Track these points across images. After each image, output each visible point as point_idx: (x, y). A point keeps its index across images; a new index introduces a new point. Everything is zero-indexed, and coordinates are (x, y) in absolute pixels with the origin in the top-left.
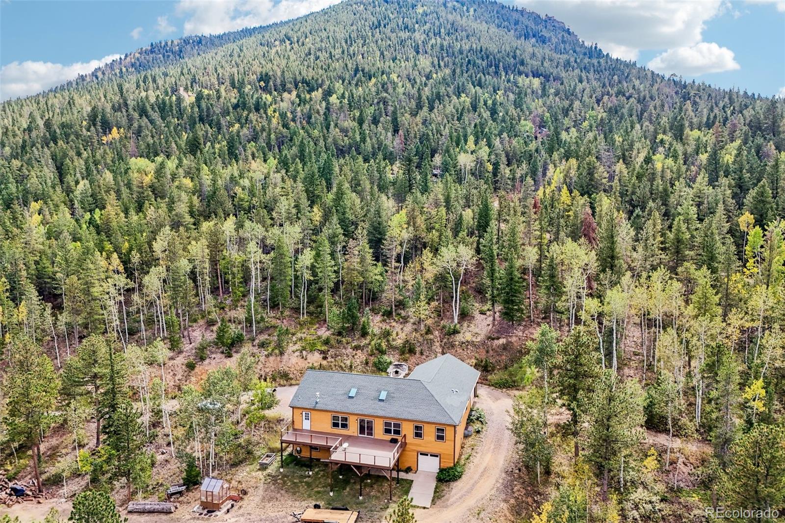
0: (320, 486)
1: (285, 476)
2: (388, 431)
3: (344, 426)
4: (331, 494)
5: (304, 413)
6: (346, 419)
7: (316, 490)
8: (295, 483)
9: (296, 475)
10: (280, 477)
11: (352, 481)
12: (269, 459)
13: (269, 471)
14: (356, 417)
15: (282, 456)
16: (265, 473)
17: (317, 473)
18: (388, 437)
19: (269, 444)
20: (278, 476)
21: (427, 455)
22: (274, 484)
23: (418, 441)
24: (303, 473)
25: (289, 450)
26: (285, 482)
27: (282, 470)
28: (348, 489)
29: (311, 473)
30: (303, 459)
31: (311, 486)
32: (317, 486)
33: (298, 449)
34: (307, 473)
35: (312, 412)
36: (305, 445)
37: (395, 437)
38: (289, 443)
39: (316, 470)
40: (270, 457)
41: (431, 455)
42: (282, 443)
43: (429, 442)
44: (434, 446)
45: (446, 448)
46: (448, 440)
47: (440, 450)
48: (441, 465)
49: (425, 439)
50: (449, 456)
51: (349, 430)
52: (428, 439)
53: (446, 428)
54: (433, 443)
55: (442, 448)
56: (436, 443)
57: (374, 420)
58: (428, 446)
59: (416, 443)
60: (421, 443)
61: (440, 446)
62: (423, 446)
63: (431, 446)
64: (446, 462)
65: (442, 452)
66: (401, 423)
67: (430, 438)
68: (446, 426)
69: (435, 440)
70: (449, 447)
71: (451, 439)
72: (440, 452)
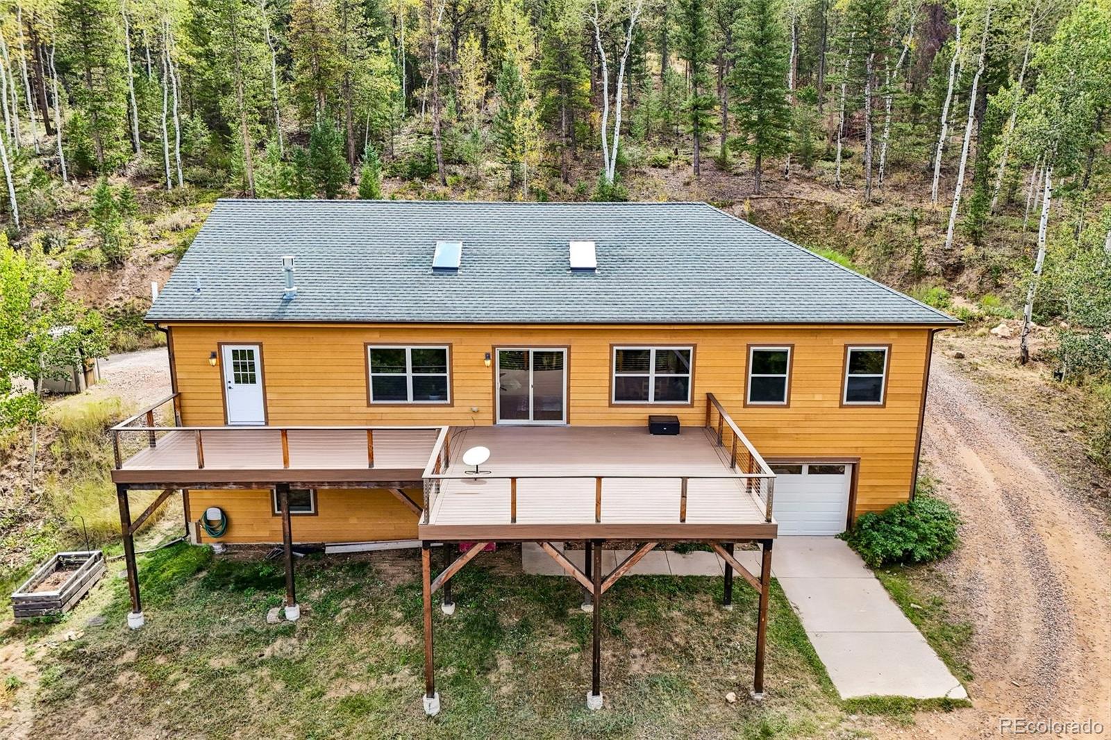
0: (353, 669)
1: (152, 649)
2: (629, 391)
3: (432, 389)
4: (432, 705)
5: (227, 351)
6: (438, 359)
7: (338, 692)
8: (212, 676)
9: (217, 631)
10: (130, 656)
11: (509, 620)
12: (67, 577)
13: (69, 631)
14: (484, 344)
15: (130, 556)
16: (43, 647)
17: (323, 608)
18: (636, 414)
19: (69, 514)
20: (119, 651)
21: (798, 470)
22: (96, 700)
23: (767, 414)
24: (252, 620)
25: (168, 526)
26: (156, 682)
27: (135, 620)
28: (505, 665)
29: (292, 613)
30: (240, 556)
31: (305, 679)
32: (341, 673)
33: (214, 515)
34: (273, 615)
35: (270, 340)
36: (246, 483)
37: (666, 410)
38: (167, 484)
39: (315, 595)
40: (73, 566)
41: (812, 470)
42: (122, 490)
43: (812, 417)
44: (832, 431)
45: (885, 431)
46: (897, 396)
47: (859, 444)
48: (859, 501)
49: (798, 404)
50: (894, 464)
51: (453, 406)
52: (808, 404)
53: (890, 346)
54: (830, 417)
55: (870, 431)
56: (842, 417)
57: (569, 348)
58: (808, 431)
59: (757, 424)
60: (778, 424)
61: (860, 424)
62: (785, 436)
63: (819, 431)
64: (878, 489)
65: (867, 451)
66: (691, 348)
67: (818, 397)
68: (892, 338)
69: (838, 403)
70: (900, 425)
71: (912, 391)
72: (860, 451)
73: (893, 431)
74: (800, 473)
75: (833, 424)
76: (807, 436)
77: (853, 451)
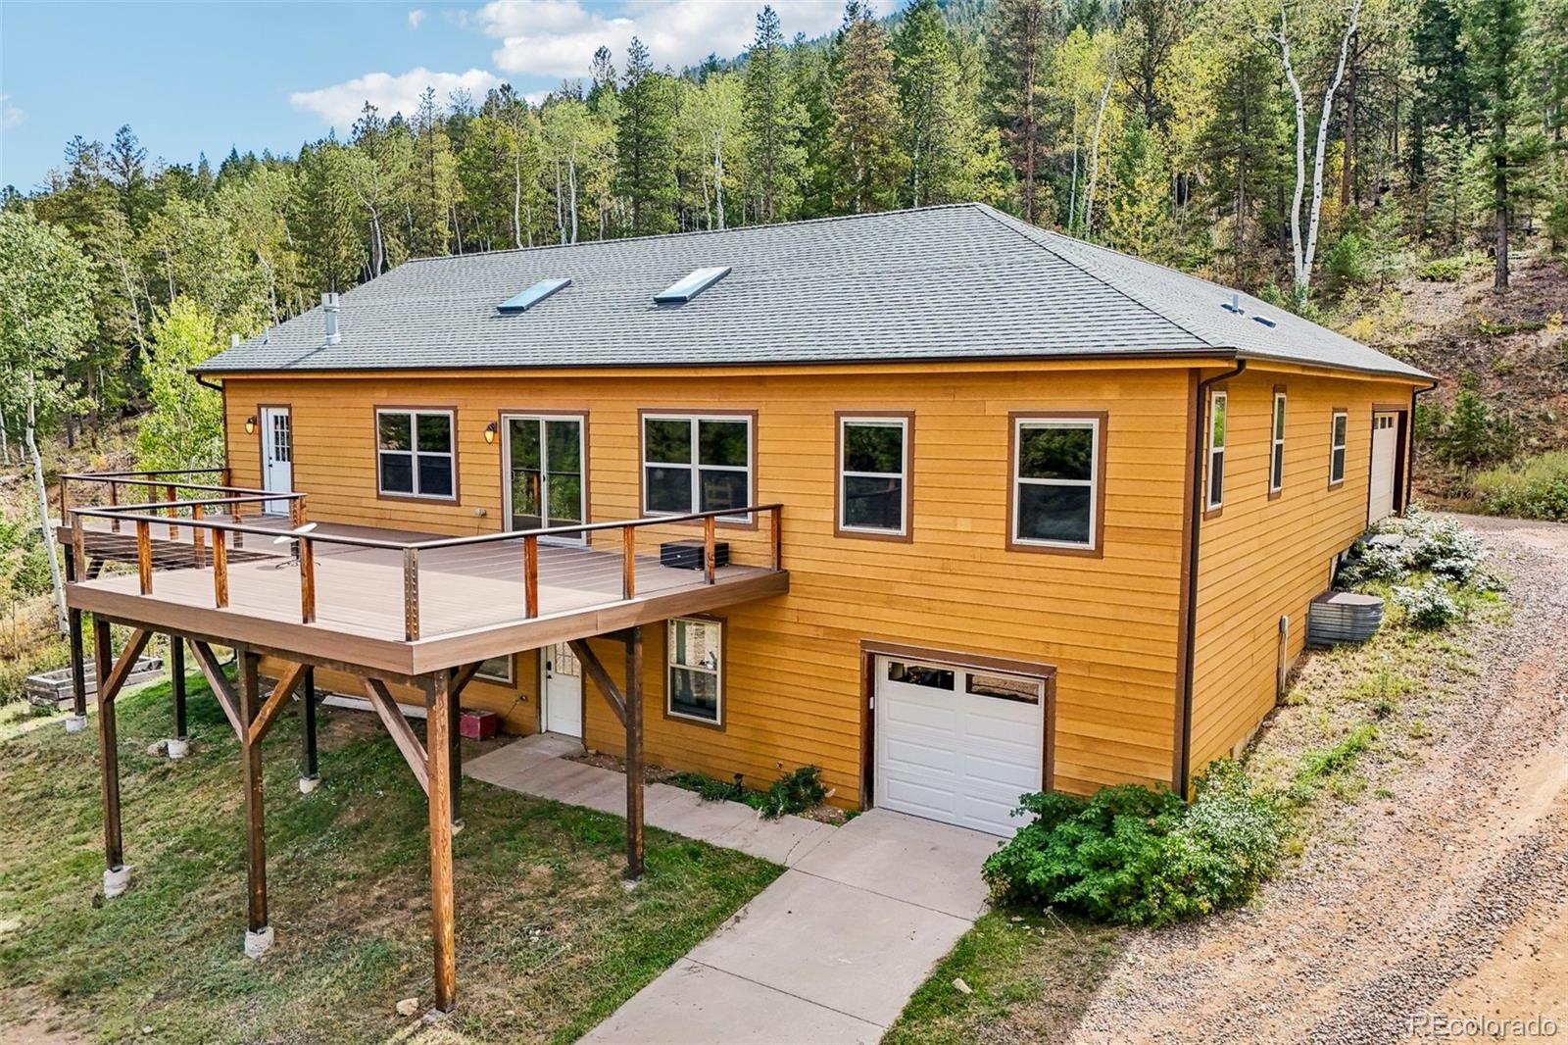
2: (666, 492)
5: (268, 416)
14: (491, 410)
21: (945, 681)
23: (873, 552)
35: (297, 401)
41: (974, 687)
43: (954, 566)
44: (994, 600)
45: (1105, 611)
46: (1127, 533)
47: (1052, 636)
48: (1059, 768)
49: (928, 537)
50: (1131, 693)
51: (459, 505)
52: (947, 538)
53: (1104, 417)
54: (989, 569)
55: (1071, 608)
56: (1011, 572)
57: (587, 415)
58: (950, 595)
59: (858, 572)
60: (894, 575)
61: (1052, 590)
62: (909, 601)
63: (969, 597)
64: (1101, 749)
65: (1069, 653)
66: (749, 419)
67: (964, 525)
68: (1108, 396)
69: (1003, 539)
70: (1144, 600)
71: (1162, 523)
72: (1053, 652)
73: (1125, 614)
74: (952, 688)
75: (996, 585)
76: (947, 605)
77: (1040, 650)
